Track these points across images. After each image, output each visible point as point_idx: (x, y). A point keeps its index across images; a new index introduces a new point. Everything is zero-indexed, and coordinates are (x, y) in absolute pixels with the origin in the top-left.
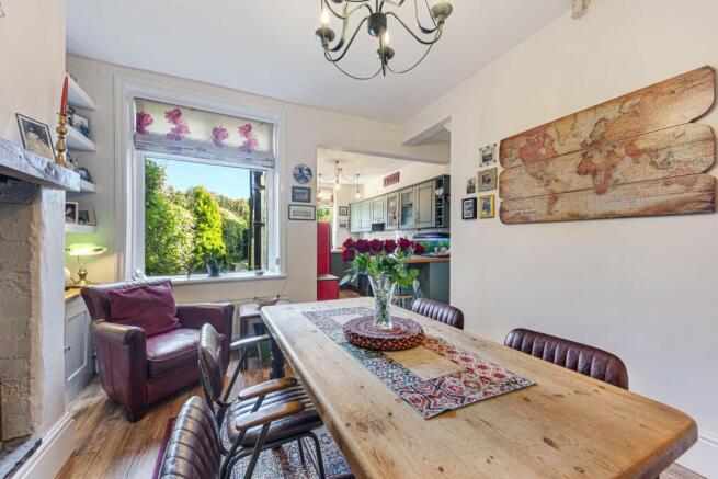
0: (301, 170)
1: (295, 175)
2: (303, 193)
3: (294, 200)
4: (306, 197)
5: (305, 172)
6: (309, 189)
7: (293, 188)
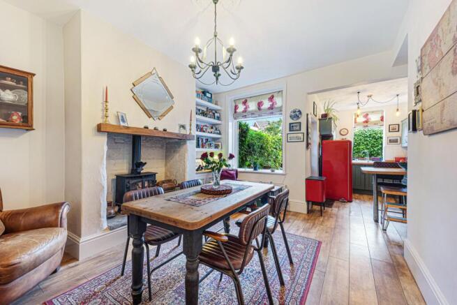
0: (294, 112)
1: (291, 117)
2: (296, 126)
3: (290, 131)
4: (298, 128)
5: (297, 113)
6: (300, 123)
7: (290, 124)
